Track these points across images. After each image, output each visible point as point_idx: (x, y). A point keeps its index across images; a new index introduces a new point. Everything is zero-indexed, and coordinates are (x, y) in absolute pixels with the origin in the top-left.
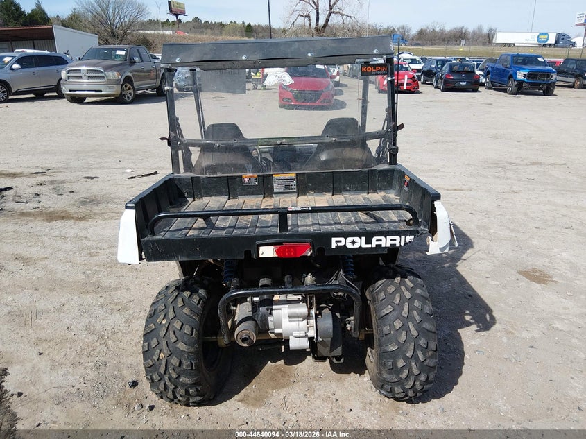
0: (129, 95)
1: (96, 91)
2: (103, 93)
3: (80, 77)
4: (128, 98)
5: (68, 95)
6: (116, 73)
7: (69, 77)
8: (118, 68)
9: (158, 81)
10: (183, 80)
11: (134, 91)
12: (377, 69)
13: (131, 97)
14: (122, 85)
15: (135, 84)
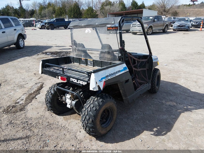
0: (150, 32)
1: (139, 31)
2: (141, 31)
3: (136, 26)
4: (149, 33)
5: (132, 32)
6: (146, 25)
7: (133, 26)
8: (147, 23)
9: (164, 27)
10: (175, 27)
11: (152, 31)
12: (113, 29)
13: (150, 33)
14: (148, 29)
15: (153, 28)
